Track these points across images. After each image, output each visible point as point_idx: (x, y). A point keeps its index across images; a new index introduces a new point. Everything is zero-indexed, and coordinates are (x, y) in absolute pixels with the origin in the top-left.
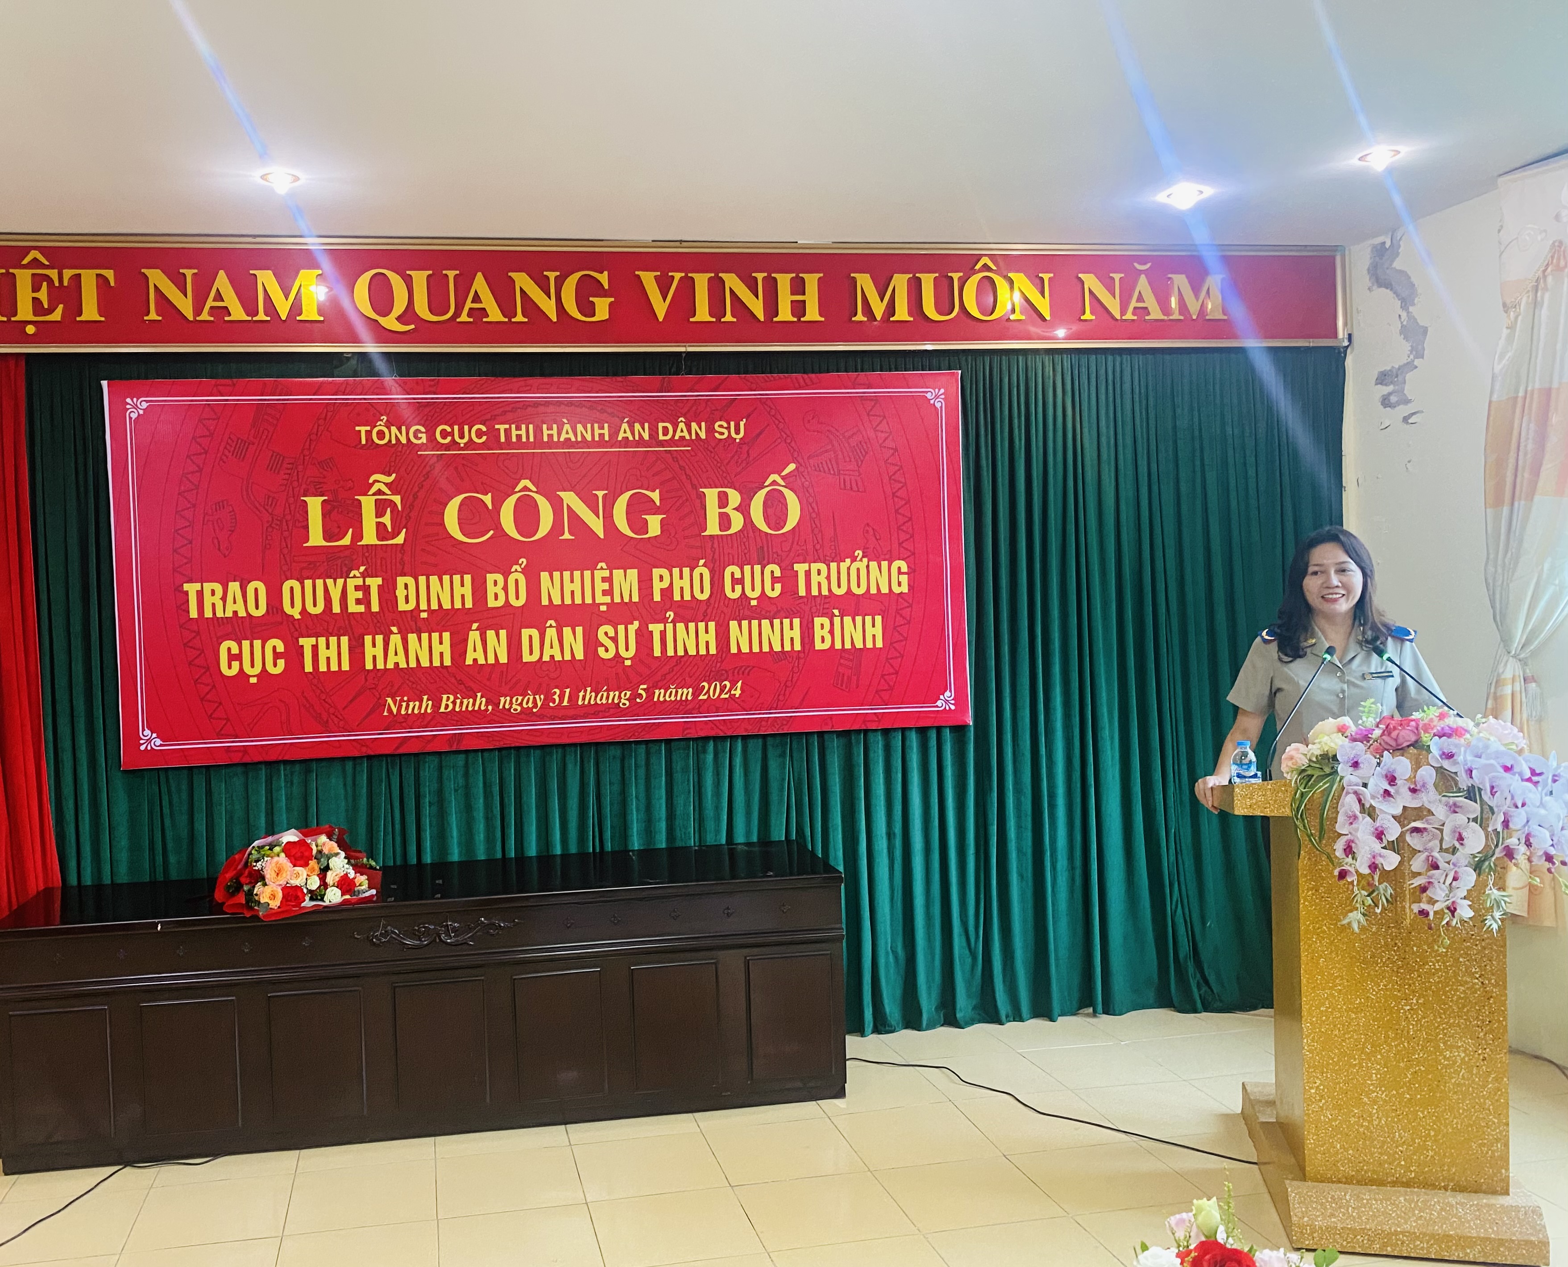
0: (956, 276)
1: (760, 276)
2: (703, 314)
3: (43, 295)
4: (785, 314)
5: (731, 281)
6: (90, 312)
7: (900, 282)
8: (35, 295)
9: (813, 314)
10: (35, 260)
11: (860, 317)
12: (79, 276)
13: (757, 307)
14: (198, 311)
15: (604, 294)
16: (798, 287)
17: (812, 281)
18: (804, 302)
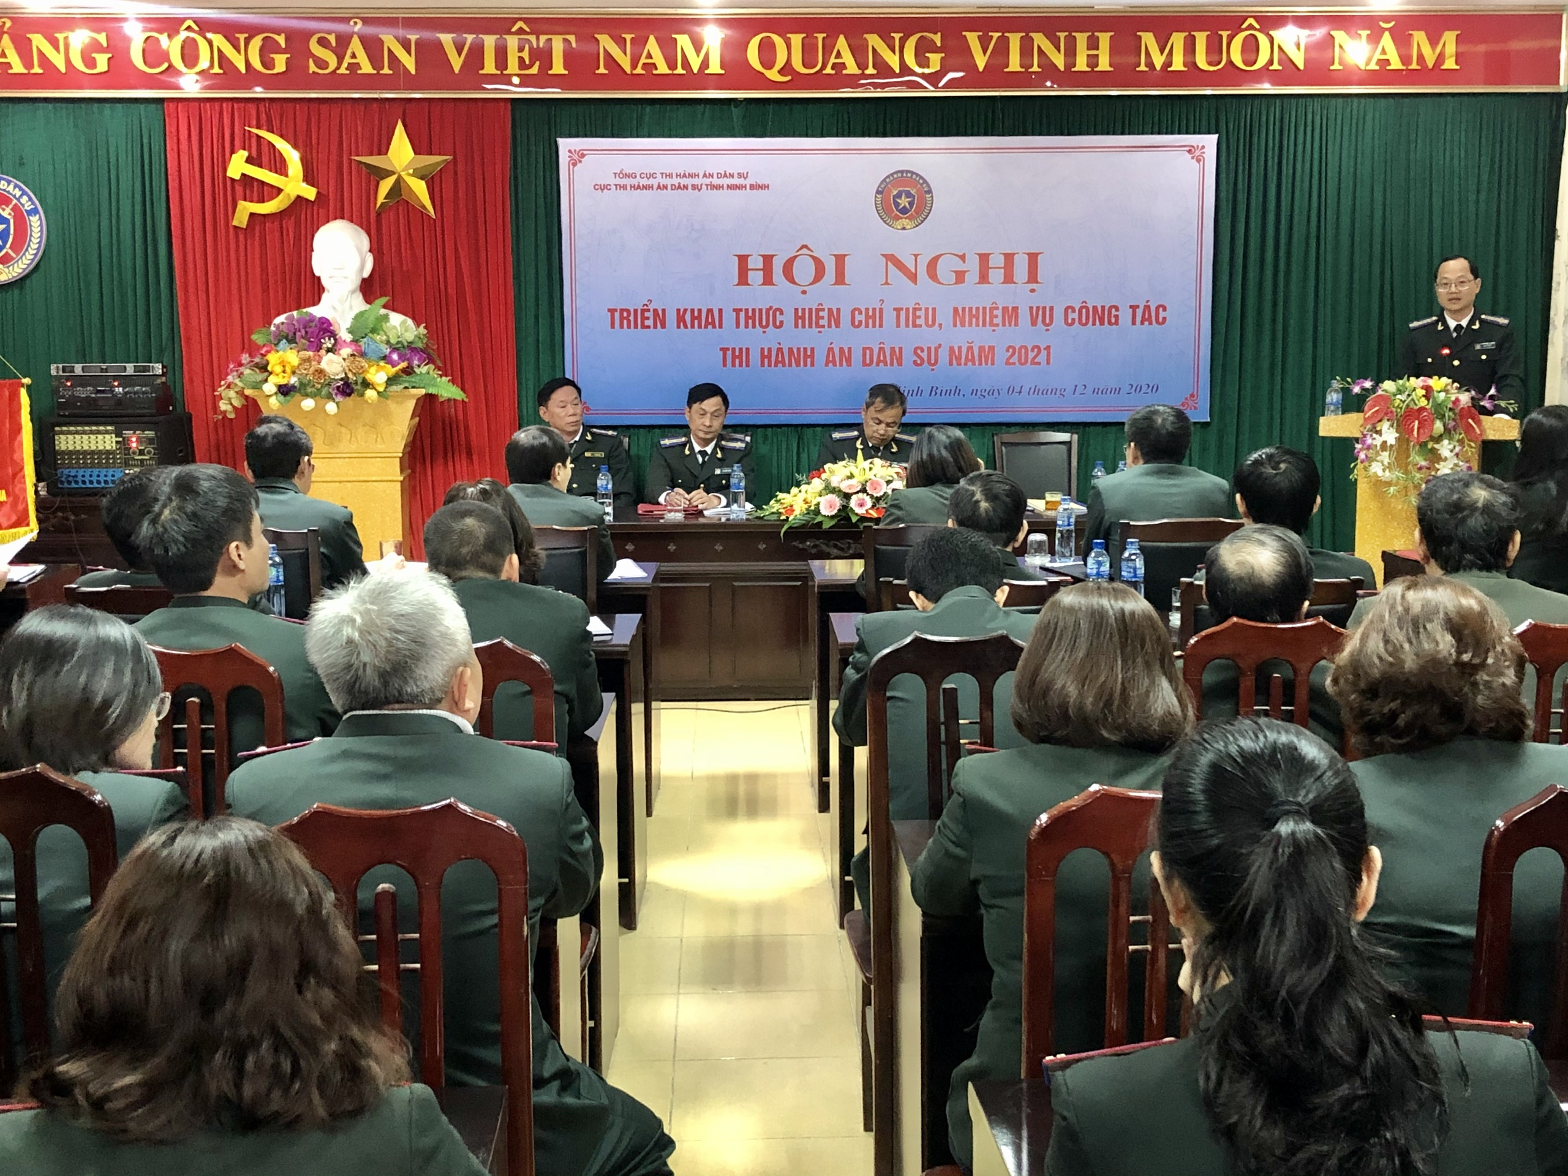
0: (1225, 34)
1: (1062, 35)
2: (1014, 64)
3: (525, 55)
4: (1081, 64)
5: (1039, 40)
6: (558, 68)
7: (1178, 40)
8: (520, 54)
9: (1104, 65)
10: (521, 29)
11: (1143, 67)
12: (551, 39)
13: (1059, 61)
14: (634, 66)
15: (936, 50)
16: (1093, 44)
17: (1104, 39)
18: (1097, 56)
